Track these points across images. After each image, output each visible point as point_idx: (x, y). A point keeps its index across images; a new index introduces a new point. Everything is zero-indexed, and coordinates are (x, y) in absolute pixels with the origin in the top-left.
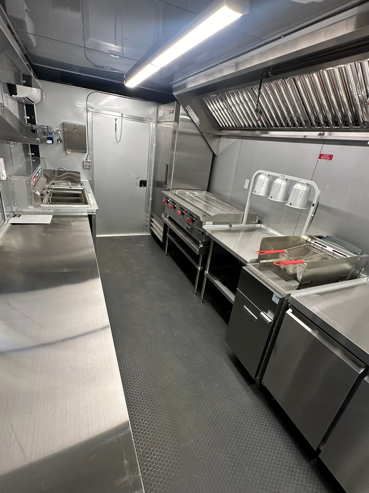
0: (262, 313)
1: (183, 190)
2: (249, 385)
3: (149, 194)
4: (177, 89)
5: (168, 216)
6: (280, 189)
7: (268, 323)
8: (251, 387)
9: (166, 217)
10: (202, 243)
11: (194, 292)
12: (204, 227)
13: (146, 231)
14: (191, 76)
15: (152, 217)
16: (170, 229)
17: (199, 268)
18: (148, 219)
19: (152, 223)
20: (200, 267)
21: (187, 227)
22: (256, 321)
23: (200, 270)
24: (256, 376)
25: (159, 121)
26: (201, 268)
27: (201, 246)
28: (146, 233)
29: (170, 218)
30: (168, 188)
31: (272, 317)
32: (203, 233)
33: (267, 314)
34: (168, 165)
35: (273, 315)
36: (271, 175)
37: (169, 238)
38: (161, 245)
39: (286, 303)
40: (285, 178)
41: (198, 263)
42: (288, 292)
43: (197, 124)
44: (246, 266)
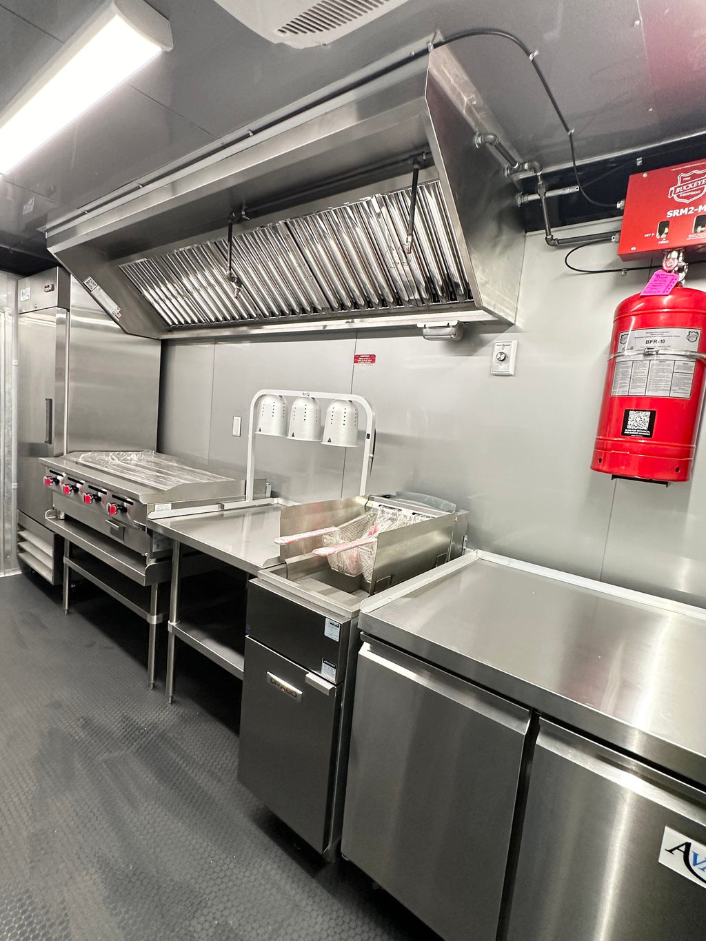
0: (310, 676)
1: (96, 454)
2: (313, 877)
3: (8, 474)
4: (55, 240)
5: (62, 516)
6: (305, 418)
7: (328, 694)
8: (319, 881)
9: (57, 519)
10: (153, 555)
11: (149, 685)
12: (151, 516)
13: (7, 565)
14: (84, 214)
15: (22, 528)
16: (72, 545)
17: (154, 620)
18: (11, 537)
19: (23, 545)
20: (155, 617)
21: (111, 528)
22: (299, 699)
23: (157, 625)
24: (325, 845)
25: (21, 311)
26: (158, 619)
27: (151, 562)
28: (7, 570)
29: (68, 519)
30: (55, 453)
31: (332, 675)
32: (150, 532)
33: (320, 672)
34: (51, 400)
35: (334, 671)
36: (285, 396)
37: (70, 568)
38: (51, 591)
39: (354, 634)
40: (311, 397)
41: (149, 610)
42: (355, 608)
43: (114, 316)
44: (256, 577)
